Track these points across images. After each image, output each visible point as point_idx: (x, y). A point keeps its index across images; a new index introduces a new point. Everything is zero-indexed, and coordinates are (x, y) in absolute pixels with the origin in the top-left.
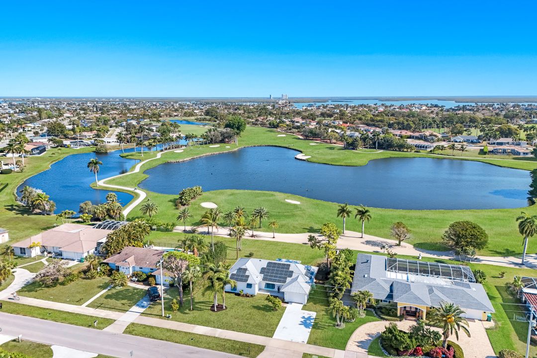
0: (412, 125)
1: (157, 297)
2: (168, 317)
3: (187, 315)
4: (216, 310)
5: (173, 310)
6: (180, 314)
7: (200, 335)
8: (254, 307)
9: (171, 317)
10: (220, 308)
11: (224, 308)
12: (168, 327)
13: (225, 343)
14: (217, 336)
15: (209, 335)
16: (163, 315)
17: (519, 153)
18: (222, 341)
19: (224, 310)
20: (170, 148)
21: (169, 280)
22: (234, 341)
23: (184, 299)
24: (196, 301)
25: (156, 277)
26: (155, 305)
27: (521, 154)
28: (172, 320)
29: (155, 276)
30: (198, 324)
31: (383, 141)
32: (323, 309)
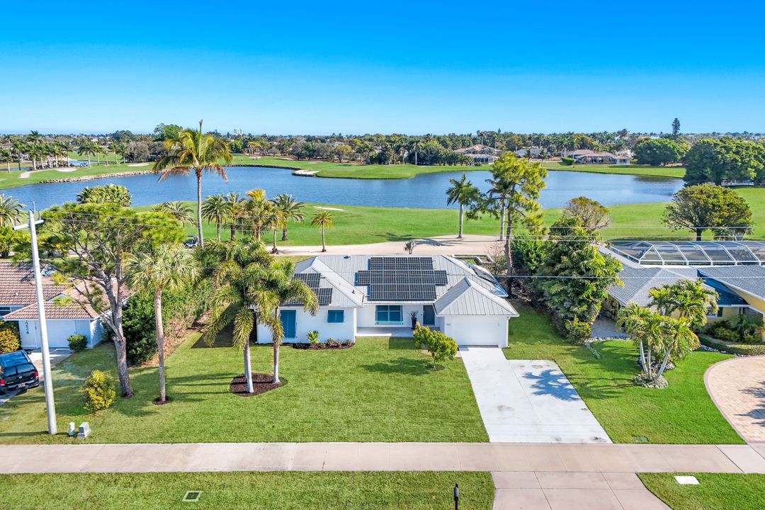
0: (448, 142)
1: (26, 379)
2: (75, 435)
3: (149, 418)
4: (252, 390)
5: (93, 410)
6: (124, 418)
7: (221, 474)
8: (370, 368)
9: (87, 432)
10: (265, 383)
11: (278, 381)
12: (78, 466)
13: (335, 487)
14: (289, 467)
15: (254, 468)
16: (54, 430)
17: (614, 161)
18: (317, 483)
19: (278, 385)
20: (48, 166)
21: (68, 331)
22: (366, 473)
23: (131, 376)
24: (172, 374)
25: (22, 327)
26: (14, 406)
27: (618, 161)
28: (92, 439)
29: (16, 324)
30: (201, 441)
31: (424, 151)
32: (561, 351)
